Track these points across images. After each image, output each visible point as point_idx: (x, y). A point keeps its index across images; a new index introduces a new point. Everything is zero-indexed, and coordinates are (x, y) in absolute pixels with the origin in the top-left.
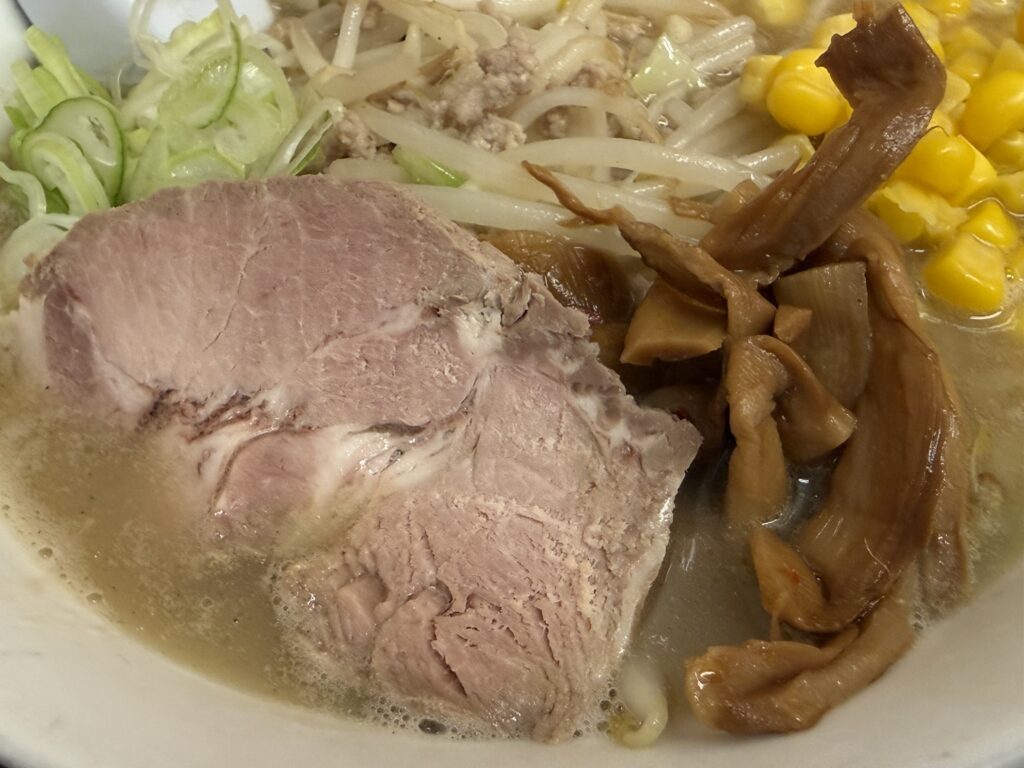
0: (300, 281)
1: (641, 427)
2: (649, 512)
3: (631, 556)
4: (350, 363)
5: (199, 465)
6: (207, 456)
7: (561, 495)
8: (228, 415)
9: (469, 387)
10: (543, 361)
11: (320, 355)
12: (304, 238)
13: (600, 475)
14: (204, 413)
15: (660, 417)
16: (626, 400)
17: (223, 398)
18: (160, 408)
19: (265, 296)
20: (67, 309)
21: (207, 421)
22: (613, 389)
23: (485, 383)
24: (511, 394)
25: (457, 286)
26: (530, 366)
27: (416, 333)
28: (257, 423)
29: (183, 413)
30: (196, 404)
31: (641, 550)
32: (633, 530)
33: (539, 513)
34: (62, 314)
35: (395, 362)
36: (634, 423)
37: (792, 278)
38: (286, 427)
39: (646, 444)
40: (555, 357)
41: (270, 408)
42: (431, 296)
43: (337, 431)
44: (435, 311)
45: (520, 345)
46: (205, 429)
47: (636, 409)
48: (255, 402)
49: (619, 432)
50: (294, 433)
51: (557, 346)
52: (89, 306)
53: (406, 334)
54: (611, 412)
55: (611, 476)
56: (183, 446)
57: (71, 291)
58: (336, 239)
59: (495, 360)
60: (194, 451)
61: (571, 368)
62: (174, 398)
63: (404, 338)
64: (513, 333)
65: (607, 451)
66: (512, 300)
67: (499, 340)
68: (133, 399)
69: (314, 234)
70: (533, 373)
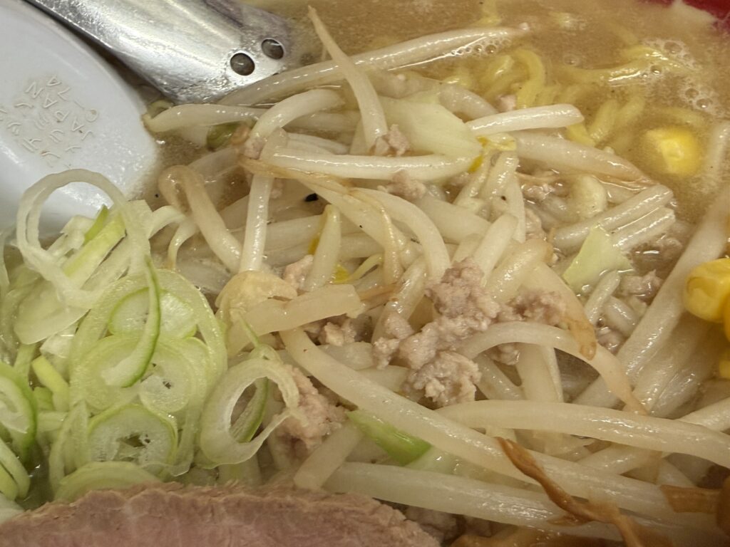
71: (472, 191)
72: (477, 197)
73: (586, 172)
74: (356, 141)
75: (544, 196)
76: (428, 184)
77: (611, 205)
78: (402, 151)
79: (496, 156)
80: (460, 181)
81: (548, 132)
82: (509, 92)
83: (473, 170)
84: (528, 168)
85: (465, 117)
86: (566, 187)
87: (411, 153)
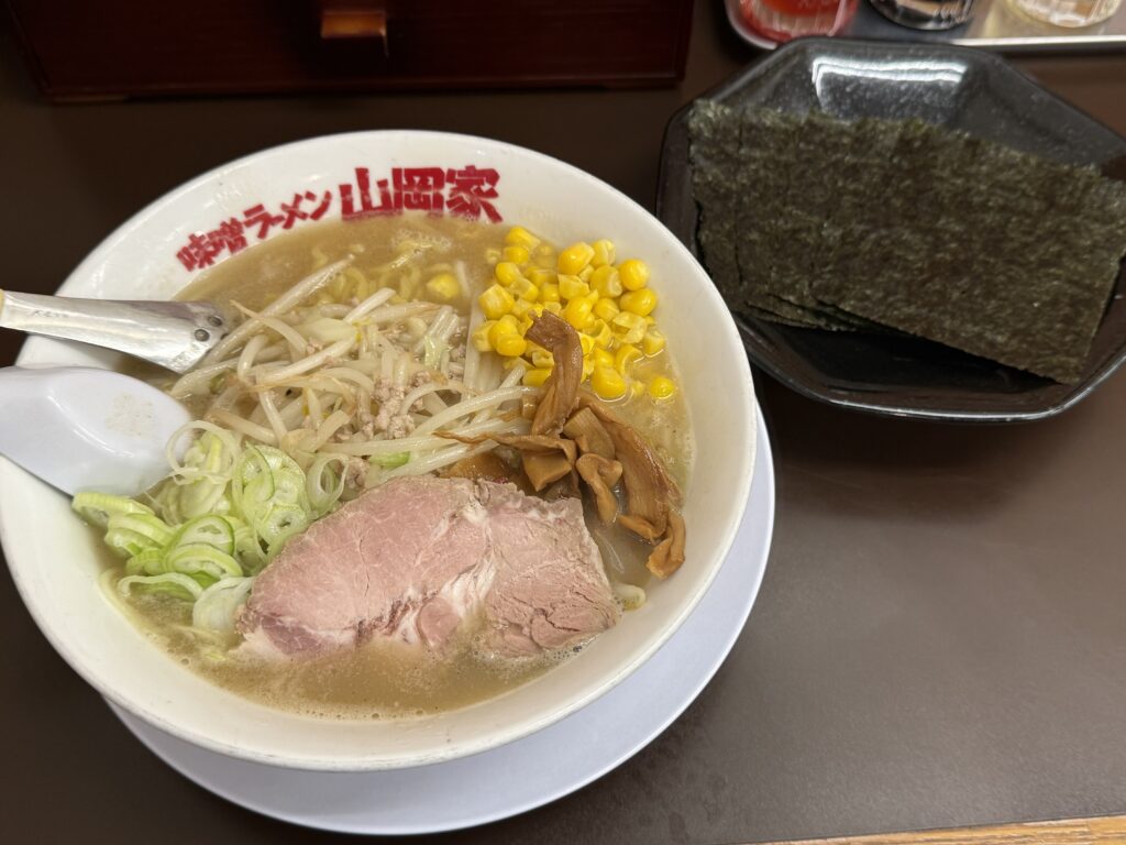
0: (390, 540)
1: (557, 510)
2: (581, 537)
3: (588, 555)
4: (433, 559)
5: (405, 640)
6: (404, 634)
7: (548, 550)
8: (399, 613)
9: (484, 536)
10: (506, 509)
11: (418, 562)
12: (379, 521)
13: (555, 535)
14: (386, 620)
15: (562, 502)
16: (545, 504)
17: (389, 609)
18: (362, 633)
19: (378, 556)
20: (278, 624)
21: (391, 621)
22: (538, 503)
23: (490, 531)
24: (502, 528)
25: (457, 502)
26: (503, 514)
27: (452, 529)
28: (414, 608)
29: (375, 626)
30: (380, 619)
31: (590, 550)
32: (581, 546)
33: (546, 563)
34: (277, 628)
35: (450, 546)
36: (555, 510)
37: (568, 425)
38: (425, 600)
39: (563, 514)
40: (510, 505)
41: (412, 598)
42: (448, 513)
43: (446, 587)
44: (454, 516)
45: (493, 509)
46: (393, 625)
47: (551, 505)
48: (405, 600)
49: (551, 516)
50: (430, 600)
51: (508, 500)
52: (290, 614)
53: (448, 532)
54: (543, 511)
55: (560, 533)
56: (389, 639)
57: (274, 614)
58: (394, 514)
59: (488, 520)
60: (397, 636)
61: (518, 505)
62: (366, 623)
63: (448, 534)
64: (489, 506)
65: (551, 525)
66: (480, 494)
67: (485, 512)
68: (347, 637)
69: (381, 518)
70: (506, 515)
71: (364, 349)
72: (368, 351)
73: (409, 316)
74: (293, 355)
75: (397, 336)
76: (341, 357)
77: (429, 325)
78: (321, 348)
79: (365, 329)
80: (355, 348)
81: (382, 306)
82: (352, 295)
83: (359, 340)
84: (383, 327)
85: (340, 317)
86: (405, 327)
87: (325, 347)
